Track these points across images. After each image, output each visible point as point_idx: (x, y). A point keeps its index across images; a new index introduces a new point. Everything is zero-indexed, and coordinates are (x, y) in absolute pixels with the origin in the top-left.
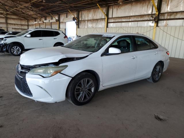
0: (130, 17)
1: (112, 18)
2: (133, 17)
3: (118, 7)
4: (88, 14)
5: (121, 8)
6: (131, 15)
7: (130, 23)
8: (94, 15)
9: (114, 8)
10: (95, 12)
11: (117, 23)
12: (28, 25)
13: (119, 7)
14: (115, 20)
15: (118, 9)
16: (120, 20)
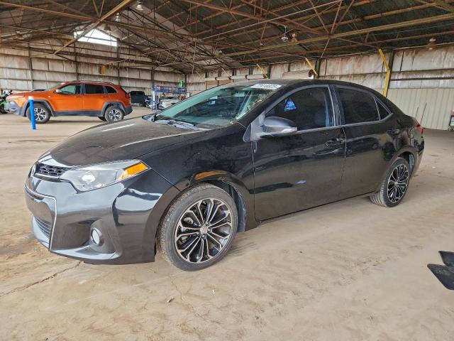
0: (442, 71)
1: (400, 72)
2: (449, 71)
3: (416, 53)
4: (342, 64)
5: (424, 55)
6: (446, 66)
7: (442, 81)
8: (356, 66)
9: (407, 55)
10: (360, 61)
11: (410, 81)
12: (185, 84)
13: (419, 53)
14: (407, 75)
15: (416, 57)
16: (418, 76)
